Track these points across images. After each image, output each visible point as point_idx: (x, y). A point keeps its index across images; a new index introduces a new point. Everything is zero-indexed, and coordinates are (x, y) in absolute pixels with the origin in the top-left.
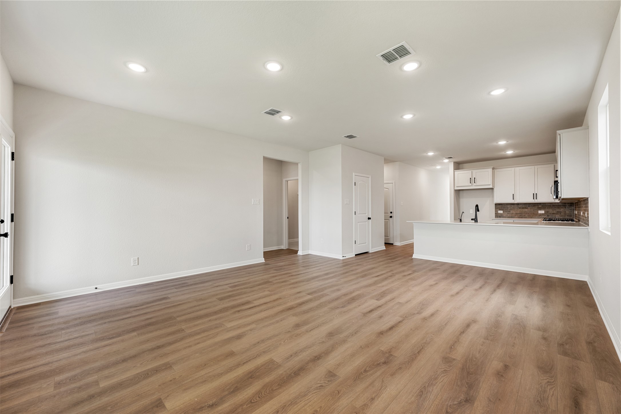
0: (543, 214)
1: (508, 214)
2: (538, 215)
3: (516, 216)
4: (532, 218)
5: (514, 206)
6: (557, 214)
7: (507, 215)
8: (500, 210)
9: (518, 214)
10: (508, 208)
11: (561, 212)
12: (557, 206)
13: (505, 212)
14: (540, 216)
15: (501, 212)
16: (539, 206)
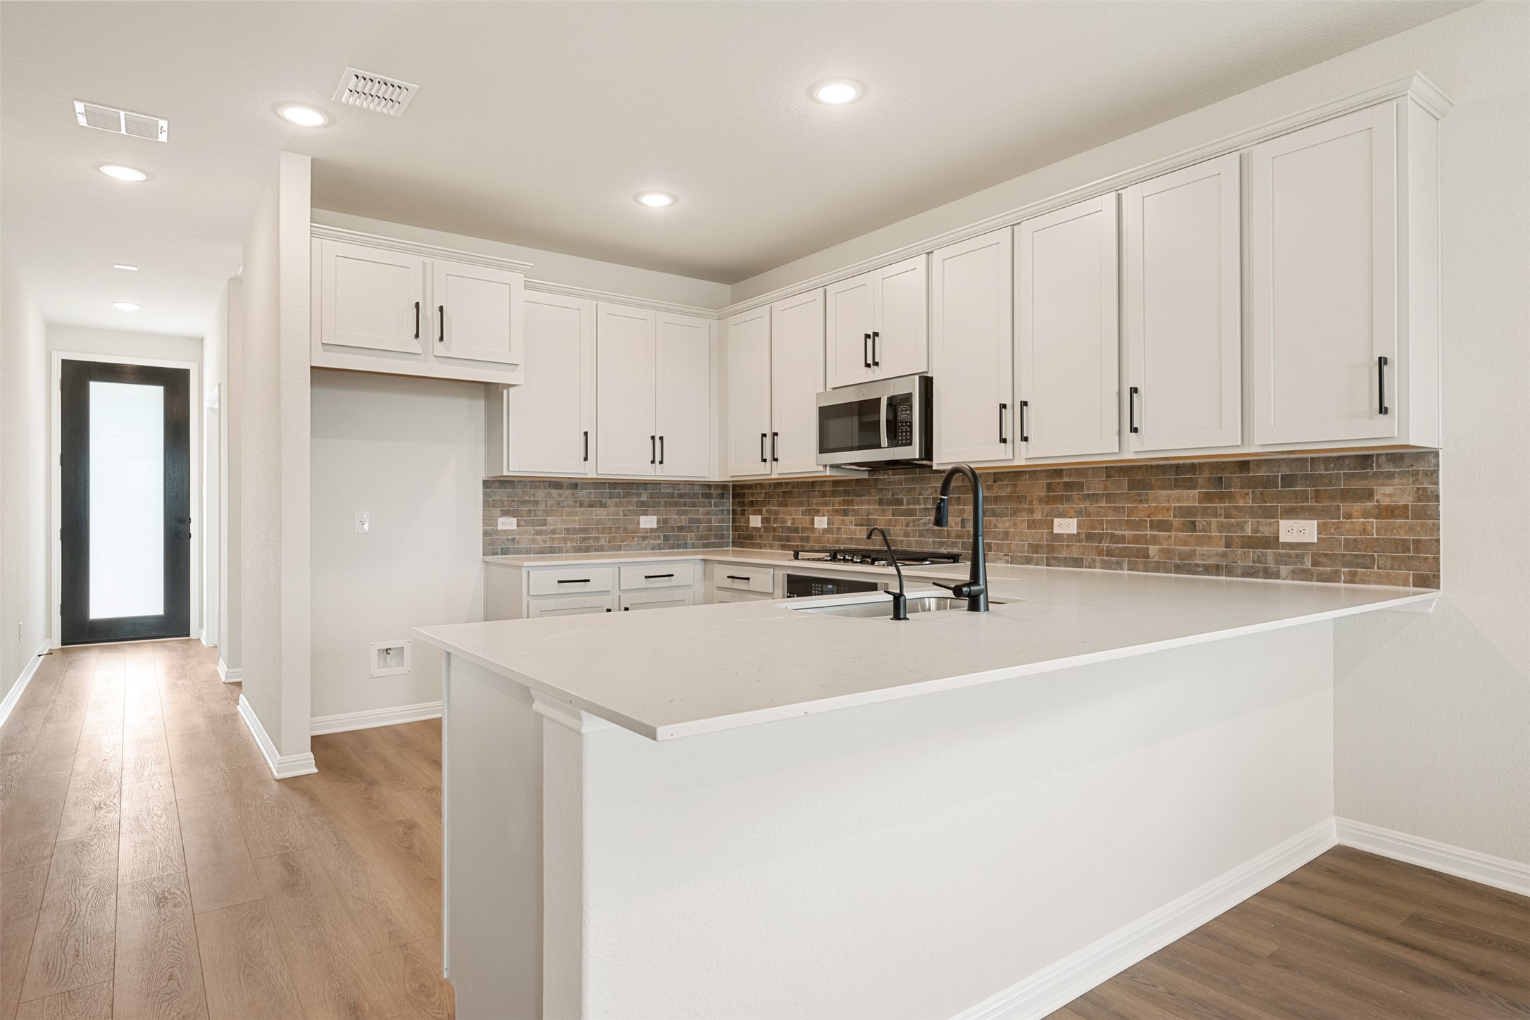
0: (652, 530)
1: (538, 533)
2: (638, 537)
3: (569, 544)
4: (619, 548)
5: (560, 495)
6: (689, 529)
7: (533, 541)
8: (505, 513)
9: (575, 531)
10: (536, 503)
11: (699, 521)
12: (689, 496)
13: (527, 523)
14: (645, 538)
15: (507, 524)
16: (639, 495)
